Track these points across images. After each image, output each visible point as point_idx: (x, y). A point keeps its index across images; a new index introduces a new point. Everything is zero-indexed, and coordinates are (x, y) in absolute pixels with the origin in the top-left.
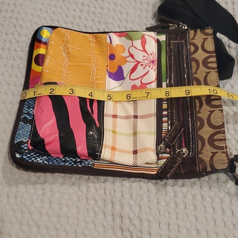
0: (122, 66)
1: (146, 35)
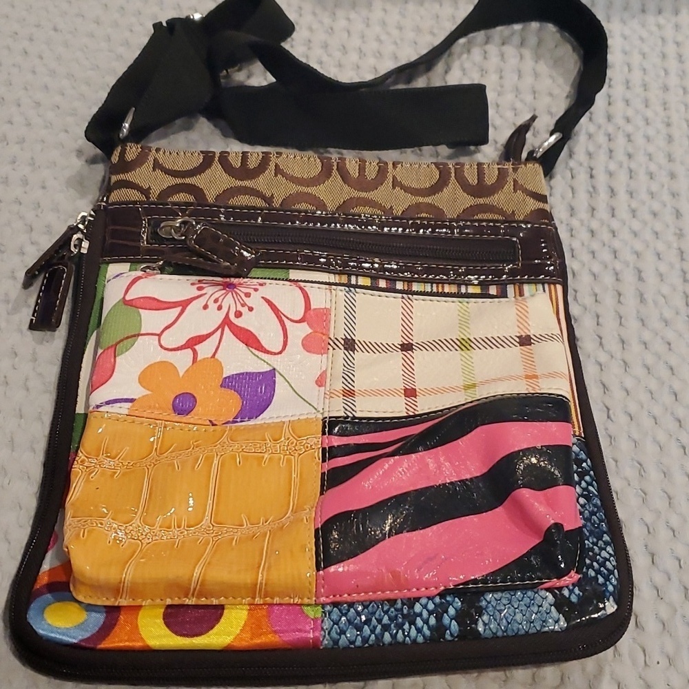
0: (224, 376)
1: (124, 298)
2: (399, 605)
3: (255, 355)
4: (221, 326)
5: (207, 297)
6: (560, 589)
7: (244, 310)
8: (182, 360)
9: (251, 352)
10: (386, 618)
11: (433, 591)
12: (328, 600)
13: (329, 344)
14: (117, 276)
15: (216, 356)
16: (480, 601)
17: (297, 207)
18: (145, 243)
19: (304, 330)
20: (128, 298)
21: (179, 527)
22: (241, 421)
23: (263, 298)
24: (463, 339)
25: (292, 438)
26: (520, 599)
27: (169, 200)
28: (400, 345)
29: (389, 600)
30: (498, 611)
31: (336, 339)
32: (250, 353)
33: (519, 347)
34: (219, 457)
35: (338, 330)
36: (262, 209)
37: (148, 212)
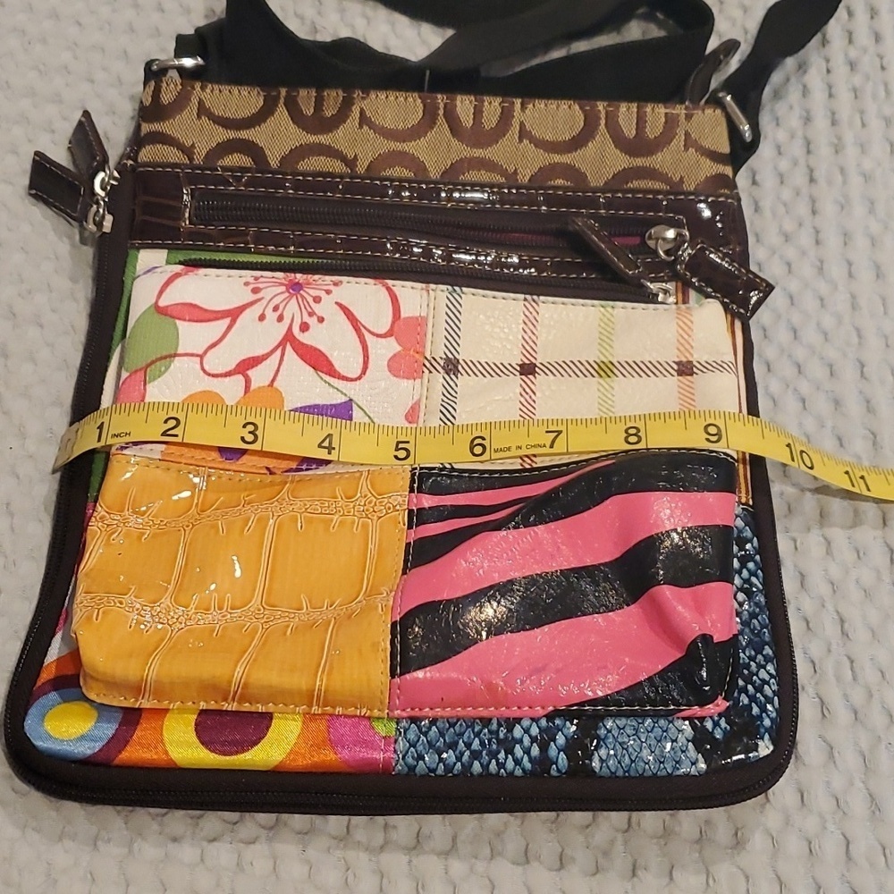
1: (156, 303)
2: (494, 726)
3: (326, 382)
4: (282, 344)
5: (264, 302)
6: (702, 719)
7: (312, 321)
8: (231, 390)
9: (322, 379)
10: (477, 741)
11: (539, 711)
12: (404, 714)
13: (424, 365)
14: (149, 271)
15: (275, 384)
16: (597, 728)
17: (388, 173)
18: (187, 223)
19: (391, 347)
20: (162, 303)
21: (220, 609)
22: (307, 470)
23: (336, 303)
24: (603, 362)
25: (370, 495)
26: (649, 729)
27: (219, 163)
28: (520, 366)
29: (481, 719)
30: (620, 744)
31: (433, 358)
32: (319, 379)
33: (676, 377)
34: (275, 518)
35: (436, 347)
36: (342, 177)
37: (192, 179)
